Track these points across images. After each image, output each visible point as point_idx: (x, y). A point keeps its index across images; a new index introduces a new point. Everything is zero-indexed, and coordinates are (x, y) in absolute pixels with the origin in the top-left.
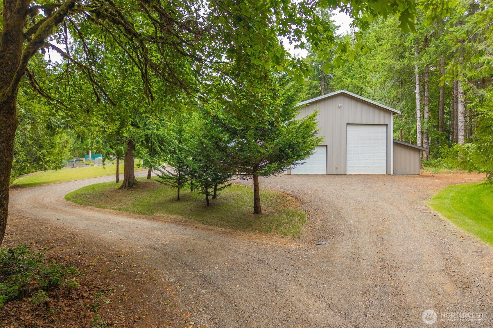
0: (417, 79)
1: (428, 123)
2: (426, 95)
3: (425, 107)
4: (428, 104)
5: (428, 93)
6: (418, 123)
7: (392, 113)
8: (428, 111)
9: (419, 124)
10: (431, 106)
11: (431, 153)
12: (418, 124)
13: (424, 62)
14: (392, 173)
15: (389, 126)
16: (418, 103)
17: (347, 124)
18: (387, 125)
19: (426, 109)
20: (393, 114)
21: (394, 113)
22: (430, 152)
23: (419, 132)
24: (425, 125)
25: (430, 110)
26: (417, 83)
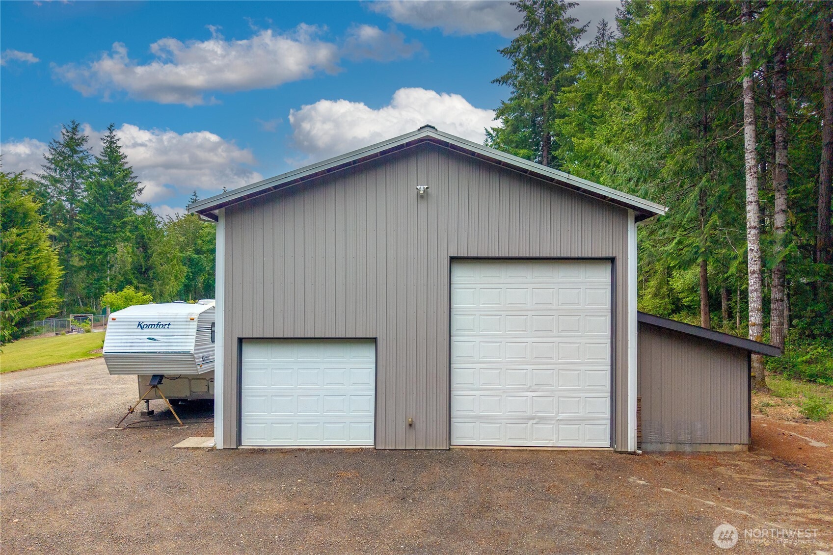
0: (746, 108)
1: (786, 243)
2: (778, 161)
3: (777, 195)
4: (786, 187)
5: (785, 152)
6: (752, 245)
7: (631, 214)
8: (784, 207)
9: (755, 247)
10: (795, 192)
11: (795, 322)
12: (750, 246)
13: (769, 36)
14: (631, 445)
15: (619, 263)
16: (750, 182)
17: (454, 260)
18: (612, 260)
19: (780, 202)
20: (637, 219)
21: (642, 215)
22: (791, 318)
23: (754, 272)
24: (777, 248)
25: (792, 205)
26: (747, 120)
